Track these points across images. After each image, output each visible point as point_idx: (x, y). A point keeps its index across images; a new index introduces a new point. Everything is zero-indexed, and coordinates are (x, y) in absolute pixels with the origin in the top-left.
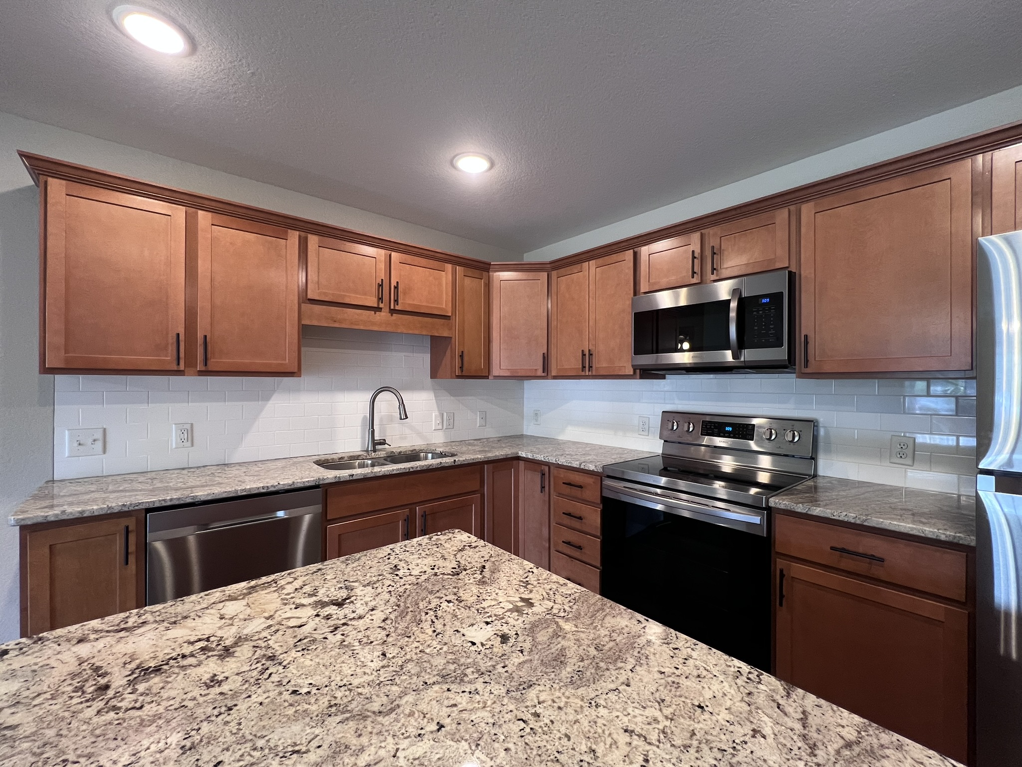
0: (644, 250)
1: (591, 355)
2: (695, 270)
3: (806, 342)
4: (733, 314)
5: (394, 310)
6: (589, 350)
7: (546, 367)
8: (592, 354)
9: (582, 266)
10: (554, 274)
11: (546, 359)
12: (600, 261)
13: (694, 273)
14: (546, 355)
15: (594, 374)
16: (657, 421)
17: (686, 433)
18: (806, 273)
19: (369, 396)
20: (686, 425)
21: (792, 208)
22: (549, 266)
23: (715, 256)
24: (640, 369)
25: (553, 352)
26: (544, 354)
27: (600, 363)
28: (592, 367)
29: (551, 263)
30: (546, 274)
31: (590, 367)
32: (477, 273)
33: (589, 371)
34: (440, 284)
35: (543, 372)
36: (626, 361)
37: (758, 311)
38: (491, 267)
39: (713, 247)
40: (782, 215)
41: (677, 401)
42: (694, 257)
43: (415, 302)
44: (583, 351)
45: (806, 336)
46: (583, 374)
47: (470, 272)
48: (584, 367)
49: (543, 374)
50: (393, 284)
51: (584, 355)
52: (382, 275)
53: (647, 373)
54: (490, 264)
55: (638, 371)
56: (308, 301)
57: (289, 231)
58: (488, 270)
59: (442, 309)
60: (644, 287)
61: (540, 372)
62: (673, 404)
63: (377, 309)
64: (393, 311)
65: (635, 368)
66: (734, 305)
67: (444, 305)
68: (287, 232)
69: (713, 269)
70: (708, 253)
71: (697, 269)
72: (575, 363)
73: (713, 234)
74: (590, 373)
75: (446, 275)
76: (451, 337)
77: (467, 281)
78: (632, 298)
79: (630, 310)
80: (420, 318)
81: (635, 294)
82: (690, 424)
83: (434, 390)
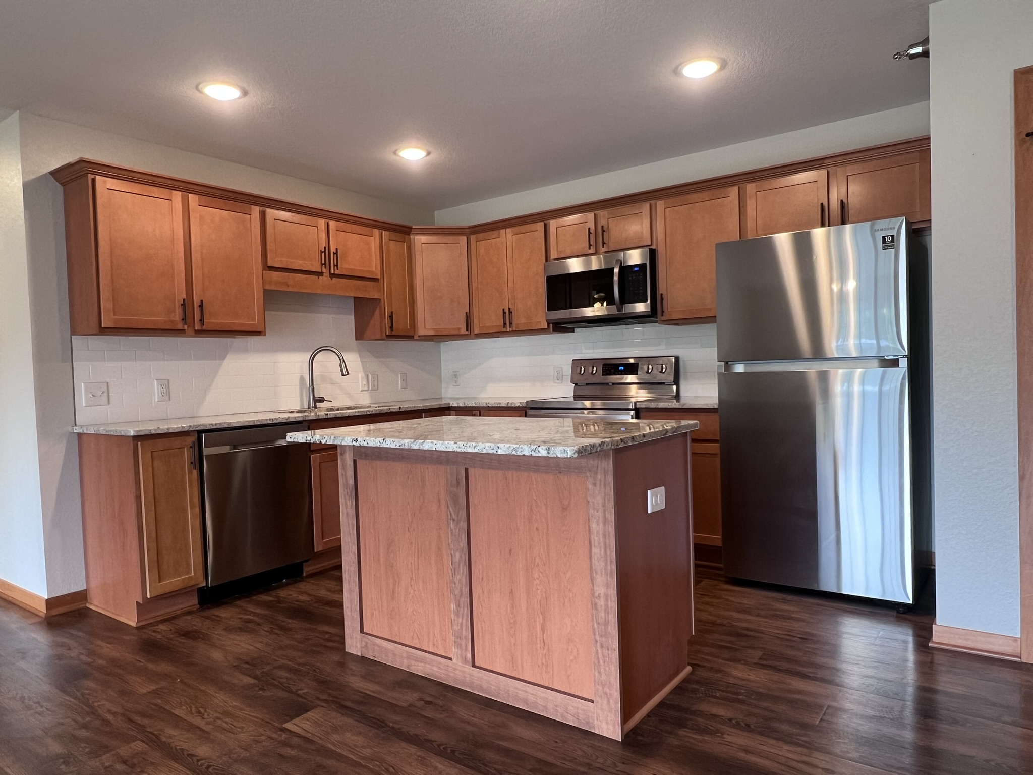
0: (553, 224)
1: (510, 313)
2: (591, 243)
3: (662, 299)
4: (616, 278)
5: (334, 274)
6: (509, 309)
7: (468, 326)
8: (512, 313)
9: (499, 232)
10: (473, 237)
11: (468, 318)
12: (516, 229)
13: (590, 245)
14: (468, 314)
15: (514, 329)
16: (568, 370)
17: (591, 375)
18: (661, 251)
19: (307, 356)
20: (590, 369)
21: (653, 202)
22: (467, 230)
23: (604, 233)
24: (553, 323)
25: (475, 310)
26: (466, 313)
27: (520, 320)
28: (512, 323)
29: (470, 228)
30: (465, 238)
31: (511, 324)
32: (399, 236)
33: (510, 327)
34: (370, 249)
35: (467, 331)
36: (541, 317)
37: (632, 277)
38: (412, 230)
39: (602, 227)
40: (646, 207)
41: (584, 351)
42: (590, 233)
43: (351, 267)
44: (504, 310)
45: (662, 294)
46: (505, 330)
47: (394, 235)
48: (505, 324)
49: (467, 333)
50: (333, 250)
51: (504, 313)
52: (323, 243)
53: (559, 327)
54: (411, 228)
55: (551, 325)
56: (267, 268)
57: (252, 206)
58: (409, 234)
59: (373, 272)
60: (554, 255)
61: (463, 331)
62: (582, 353)
63: (321, 274)
64: (332, 276)
65: (549, 322)
66: (616, 270)
67: (374, 268)
68: (251, 208)
69: (604, 243)
70: (600, 230)
71: (592, 242)
72: (496, 321)
73: (603, 214)
74: (511, 329)
75: (374, 240)
76: (380, 299)
77: (393, 245)
78: (544, 264)
79: (542, 273)
80: (354, 281)
81: (546, 261)
82: (593, 368)
83: (360, 352)
